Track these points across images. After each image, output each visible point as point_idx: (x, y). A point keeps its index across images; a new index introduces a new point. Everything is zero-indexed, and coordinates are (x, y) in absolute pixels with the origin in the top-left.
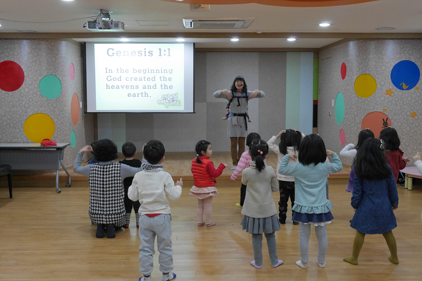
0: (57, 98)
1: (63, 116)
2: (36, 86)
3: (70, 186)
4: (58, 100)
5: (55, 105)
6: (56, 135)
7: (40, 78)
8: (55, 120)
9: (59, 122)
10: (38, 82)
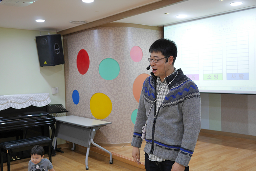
0: (114, 80)
1: (121, 95)
2: (97, 69)
3: (110, 164)
4: (115, 81)
5: (112, 85)
6: (113, 113)
7: (99, 62)
8: (112, 99)
9: (116, 101)
10: (98, 66)
